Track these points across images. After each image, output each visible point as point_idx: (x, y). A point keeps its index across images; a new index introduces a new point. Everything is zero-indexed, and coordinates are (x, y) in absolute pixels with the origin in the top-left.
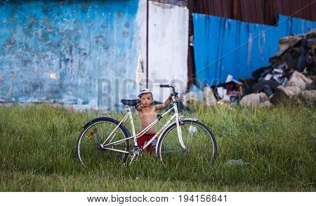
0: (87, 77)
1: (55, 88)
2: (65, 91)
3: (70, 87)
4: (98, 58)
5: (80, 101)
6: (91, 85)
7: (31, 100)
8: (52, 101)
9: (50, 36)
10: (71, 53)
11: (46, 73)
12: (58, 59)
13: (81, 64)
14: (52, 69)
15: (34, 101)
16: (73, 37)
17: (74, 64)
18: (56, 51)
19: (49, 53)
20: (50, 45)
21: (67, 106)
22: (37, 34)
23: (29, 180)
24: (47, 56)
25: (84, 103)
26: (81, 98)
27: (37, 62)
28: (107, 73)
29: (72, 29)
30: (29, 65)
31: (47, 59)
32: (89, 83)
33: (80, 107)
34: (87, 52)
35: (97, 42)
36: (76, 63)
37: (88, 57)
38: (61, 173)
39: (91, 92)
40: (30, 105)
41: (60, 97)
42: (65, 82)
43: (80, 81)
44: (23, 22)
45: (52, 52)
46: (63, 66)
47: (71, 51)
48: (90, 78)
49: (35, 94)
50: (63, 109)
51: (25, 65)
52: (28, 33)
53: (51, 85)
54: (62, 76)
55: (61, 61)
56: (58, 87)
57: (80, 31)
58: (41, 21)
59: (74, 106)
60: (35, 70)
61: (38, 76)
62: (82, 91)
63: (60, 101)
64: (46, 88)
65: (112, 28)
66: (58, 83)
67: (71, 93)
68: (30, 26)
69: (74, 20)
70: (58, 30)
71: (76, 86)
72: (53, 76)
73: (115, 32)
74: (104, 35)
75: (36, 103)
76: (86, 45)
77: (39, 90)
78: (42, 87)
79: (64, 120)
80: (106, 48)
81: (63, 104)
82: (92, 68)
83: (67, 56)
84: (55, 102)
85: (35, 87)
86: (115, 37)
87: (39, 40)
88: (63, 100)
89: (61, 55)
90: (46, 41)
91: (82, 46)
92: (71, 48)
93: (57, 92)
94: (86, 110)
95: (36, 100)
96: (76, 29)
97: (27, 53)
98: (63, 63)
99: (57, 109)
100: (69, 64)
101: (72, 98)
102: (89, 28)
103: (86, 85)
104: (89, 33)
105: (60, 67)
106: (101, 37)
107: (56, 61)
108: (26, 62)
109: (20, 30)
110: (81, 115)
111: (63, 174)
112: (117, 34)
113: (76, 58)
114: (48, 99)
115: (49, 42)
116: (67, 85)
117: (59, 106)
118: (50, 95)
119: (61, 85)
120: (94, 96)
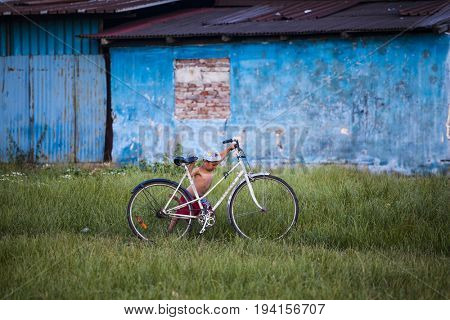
0: (386, 133)
1: (347, 145)
2: (359, 150)
3: (364, 145)
4: (398, 109)
5: (377, 160)
6: (390, 141)
7: (319, 160)
8: (344, 161)
9: (341, 84)
10: (366, 104)
11: (335, 128)
12: (350, 112)
13: (377, 118)
14: (343, 123)
15: (322, 161)
16: (368, 84)
17: (370, 116)
18: (348, 101)
19: (340, 104)
20: (341, 94)
21: (361, 167)
22: (325, 81)
23: (320, 256)
24: (337, 107)
25: (381, 164)
26: (378, 157)
27: (326, 116)
28: (410, 127)
29: (367, 74)
30: (315, 118)
31: (336, 111)
32: (387, 139)
33: (377, 169)
34: (385, 102)
35: (398, 89)
36: (372, 115)
37: (386, 109)
38: (357, 248)
39: (390, 150)
40: (319, 167)
41: (353, 157)
42: (359, 138)
43: (376, 137)
44: (309, 68)
45: (344, 102)
46: (356, 119)
47: (366, 101)
48: (389, 133)
49: (323, 153)
50: (357, 171)
51: (311, 119)
52: (315, 81)
53: (342, 142)
54: (356, 131)
55: (353, 113)
56: (351, 145)
57: (377, 77)
58: (330, 67)
59: (370, 167)
60: (323, 125)
61: (327, 132)
62: (379, 149)
63: (352, 161)
64: (337, 145)
65: (416, 72)
66: (350, 140)
67: (366, 151)
68: (318, 73)
69: (369, 64)
70: (350, 76)
71: (372, 143)
72: (344, 131)
73: (420, 77)
74: (405, 81)
75: (326, 164)
76: (383, 94)
77: (328, 148)
78: (331, 144)
79: (359, 185)
80: (409, 97)
81: (356, 164)
82: (391, 121)
83: (361, 108)
84: (347, 162)
85: (324, 145)
86: (420, 82)
87: (328, 89)
88: (357, 160)
89: (354, 106)
90: (336, 89)
91: (379, 95)
92: (365, 97)
93: (349, 150)
94: (385, 172)
95: (325, 161)
96: (372, 75)
97: (314, 104)
98: (356, 115)
99: (350, 171)
100: (364, 116)
101: (368, 157)
102: (388, 73)
103: (384, 141)
104: (388, 78)
105: (353, 120)
106: (403, 83)
107: (347, 114)
108: (312, 115)
109: (305, 76)
110: (378, 178)
111: (360, 249)
112: (422, 80)
113: (372, 109)
114: (338, 159)
115: (340, 91)
116: (361, 143)
117: (352, 167)
118: (341, 154)
119: (353, 142)
120: (393, 155)
